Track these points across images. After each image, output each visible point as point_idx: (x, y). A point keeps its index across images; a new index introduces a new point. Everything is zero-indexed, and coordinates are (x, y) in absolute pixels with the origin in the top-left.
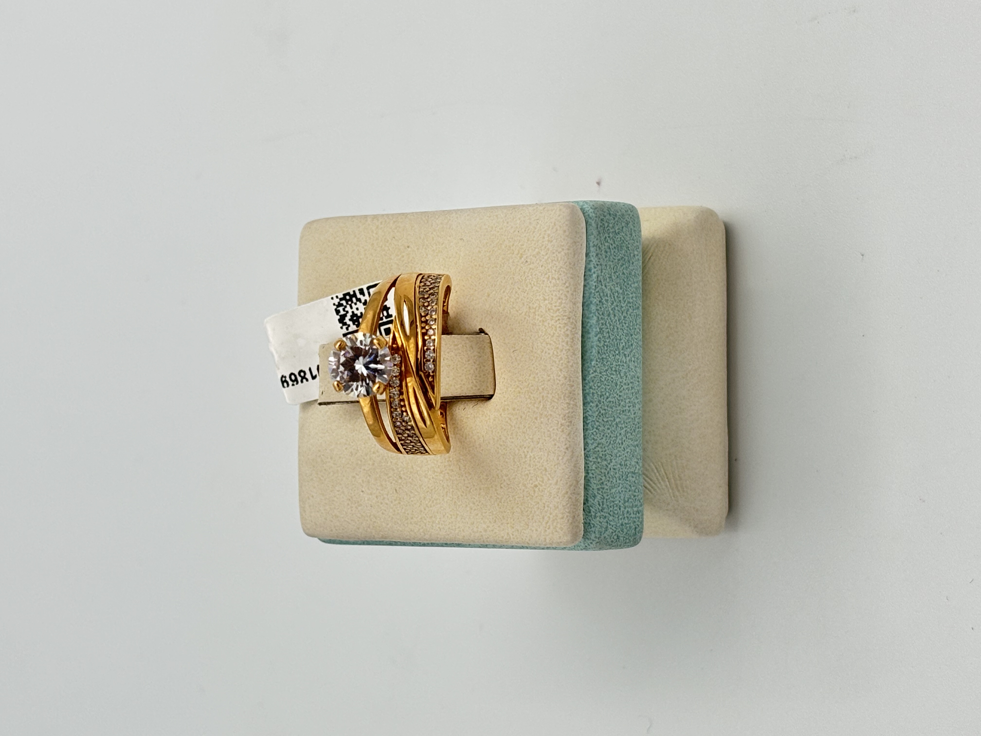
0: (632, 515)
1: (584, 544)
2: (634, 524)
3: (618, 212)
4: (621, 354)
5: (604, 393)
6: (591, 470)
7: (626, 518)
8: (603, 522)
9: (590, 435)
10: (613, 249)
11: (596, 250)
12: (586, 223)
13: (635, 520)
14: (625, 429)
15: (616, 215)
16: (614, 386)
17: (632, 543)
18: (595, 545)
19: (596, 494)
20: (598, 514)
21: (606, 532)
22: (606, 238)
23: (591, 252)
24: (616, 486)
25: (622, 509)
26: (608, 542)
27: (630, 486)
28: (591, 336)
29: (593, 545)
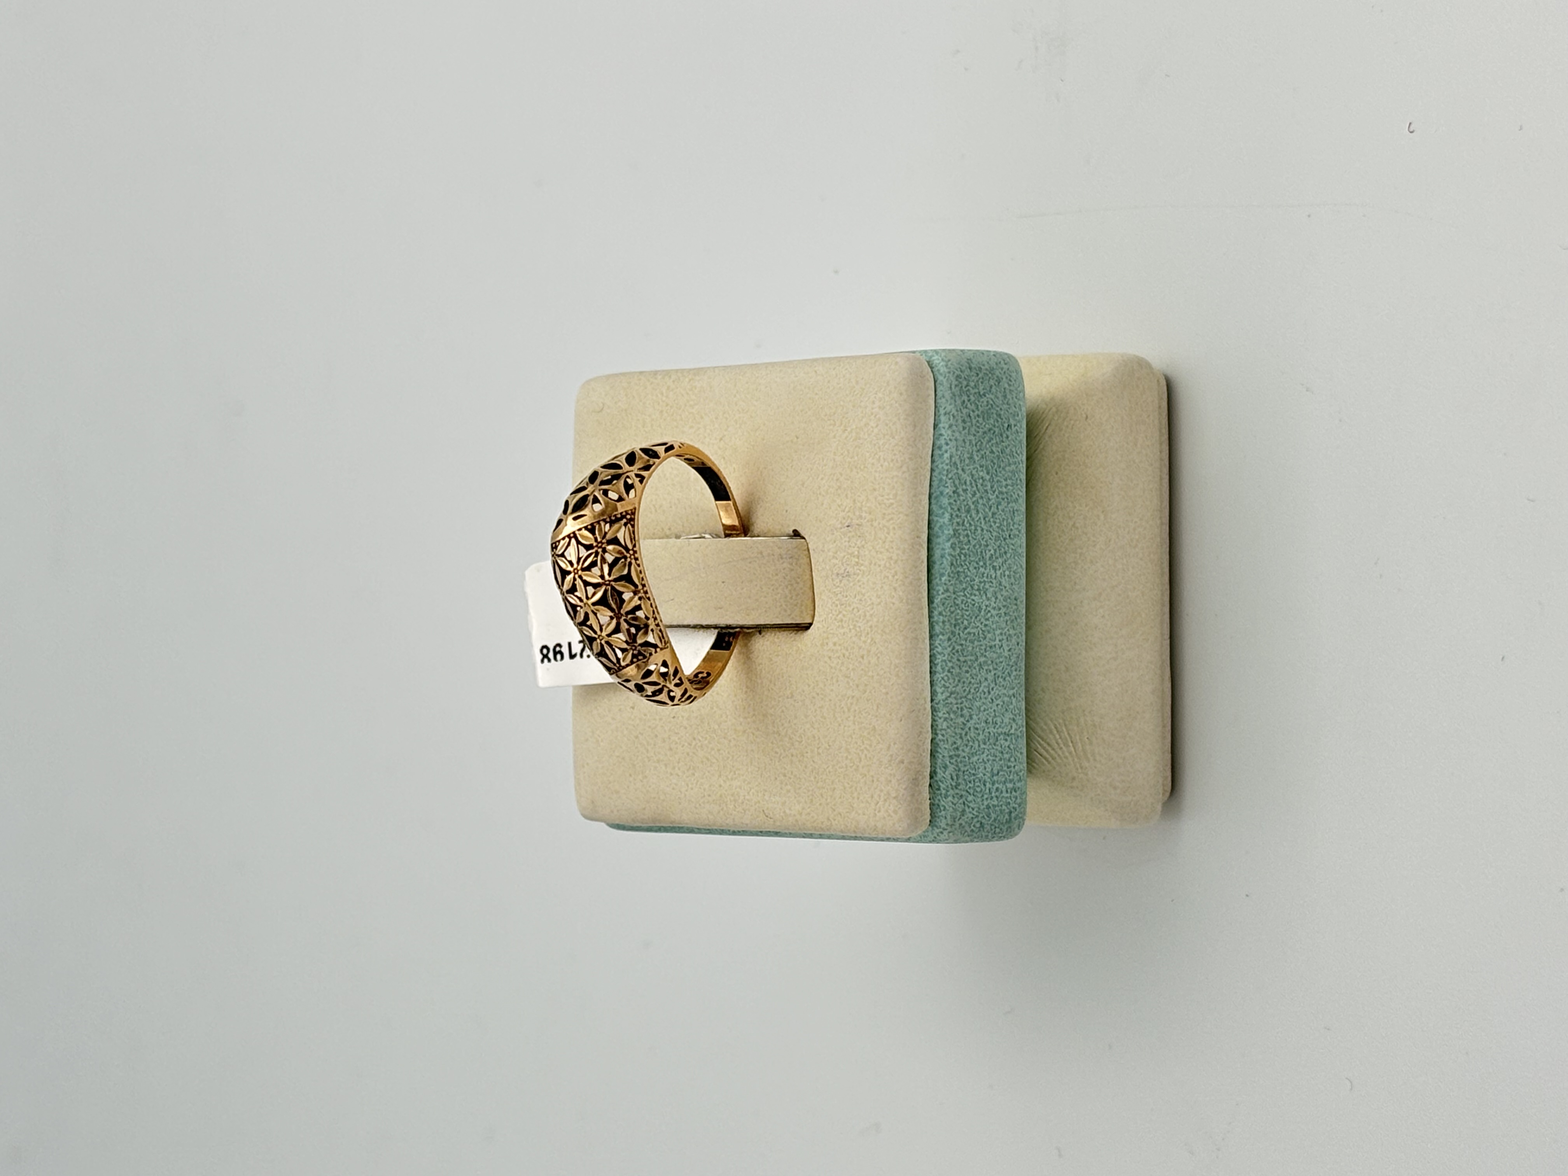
0: (1005, 794)
1: (933, 834)
2: (1008, 806)
3: (984, 365)
4: (988, 565)
5: (959, 621)
6: (941, 730)
7: (995, 799)
8: (958, 802)
9: (939, 680)
10: (975, 418)
11: (949, 420)
12: (935, 382)
13: (1009, 800)
14: (993, 673)
15: (981, 368)
16: (977, 611)
17: (1004, 833)
18: (947, 835)
19: (948, 763)
20: (951, 792)
21: (963, 818)
22: (964, 401)
23: (942, 422)
24: (978, 753)
25: (988, 785)
26: (966, 831)
27: (1002, 753)
28: (940, 540)
29: (945, 836)
